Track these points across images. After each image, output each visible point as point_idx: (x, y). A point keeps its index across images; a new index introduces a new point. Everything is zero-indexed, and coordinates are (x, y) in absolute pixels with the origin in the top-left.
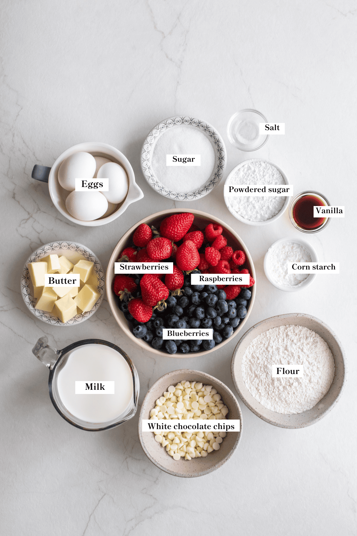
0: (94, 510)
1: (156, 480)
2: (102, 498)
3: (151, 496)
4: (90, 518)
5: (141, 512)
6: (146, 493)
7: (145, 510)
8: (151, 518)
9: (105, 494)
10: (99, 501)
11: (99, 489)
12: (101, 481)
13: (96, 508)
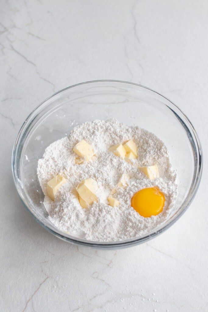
0: (33, 296)
1: (110, 263)
2: (44, 281)
3: (103, 281)
4: (27, 304)
5: (90, 300)
6: (97, 278)
7: (95, 297)
8: (101, 307)
9: (48, 278)
10: (41, 284)
11: (42, 272)
12: (45, 262)
13: (35, 292)
